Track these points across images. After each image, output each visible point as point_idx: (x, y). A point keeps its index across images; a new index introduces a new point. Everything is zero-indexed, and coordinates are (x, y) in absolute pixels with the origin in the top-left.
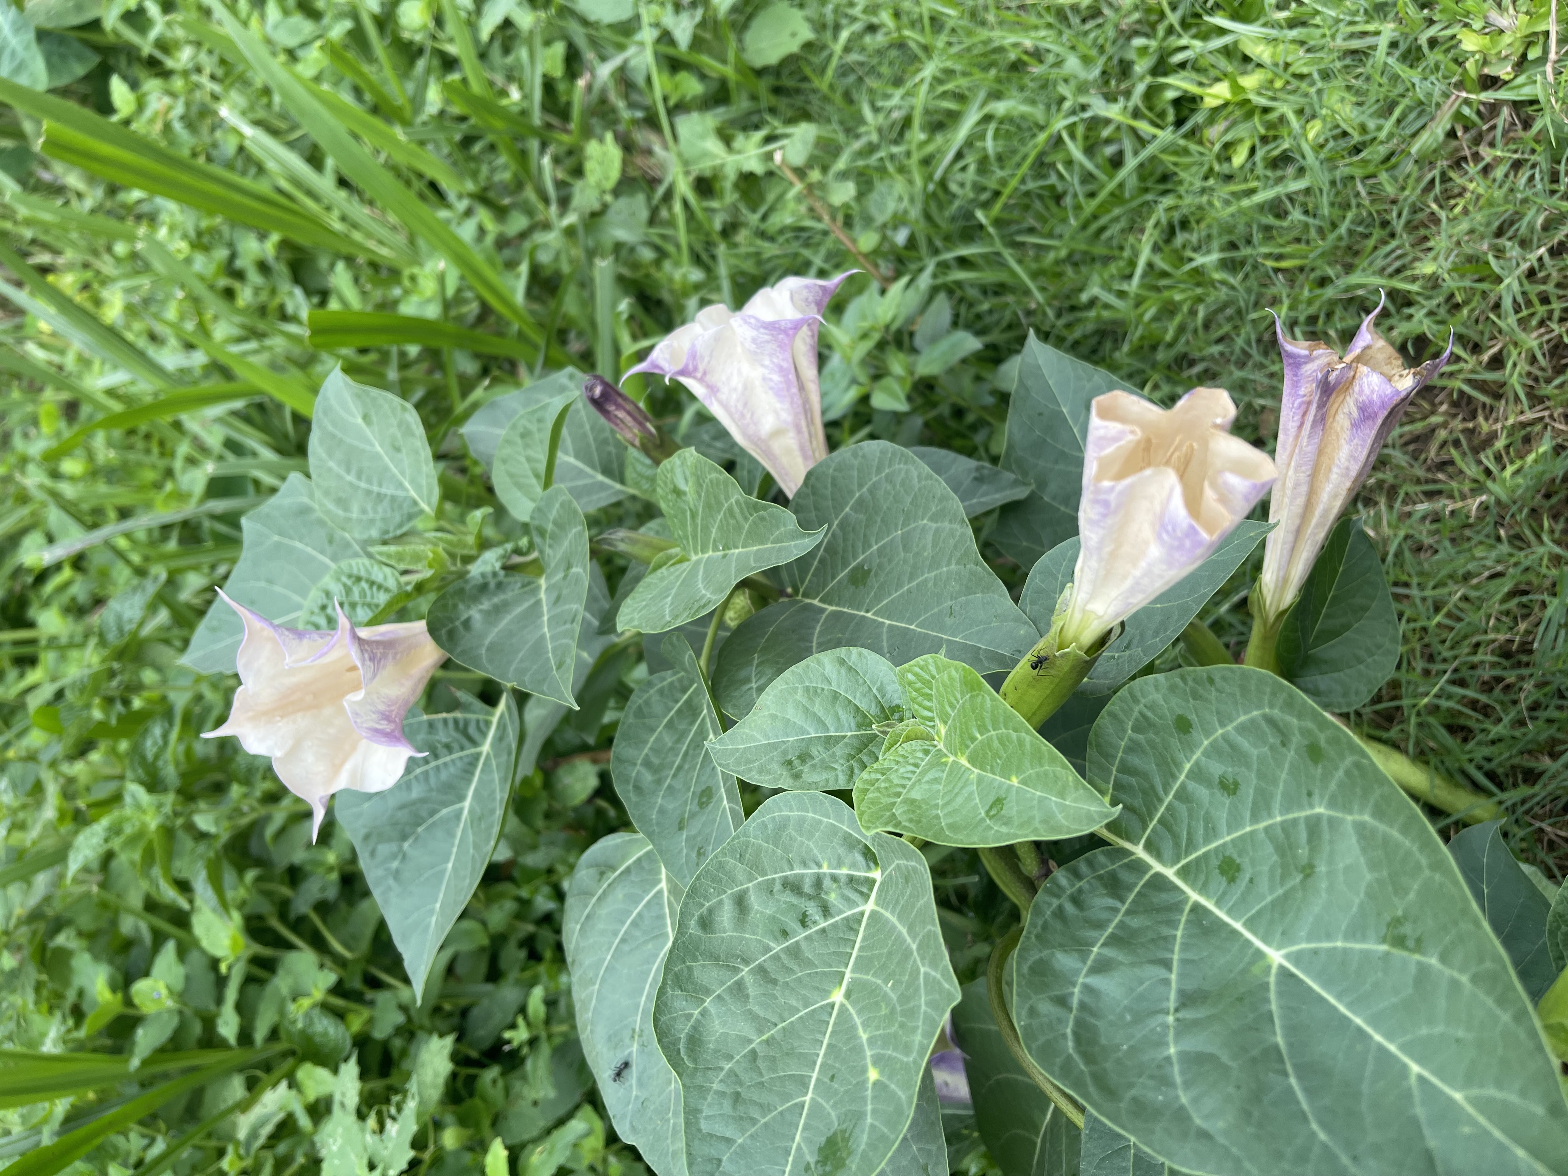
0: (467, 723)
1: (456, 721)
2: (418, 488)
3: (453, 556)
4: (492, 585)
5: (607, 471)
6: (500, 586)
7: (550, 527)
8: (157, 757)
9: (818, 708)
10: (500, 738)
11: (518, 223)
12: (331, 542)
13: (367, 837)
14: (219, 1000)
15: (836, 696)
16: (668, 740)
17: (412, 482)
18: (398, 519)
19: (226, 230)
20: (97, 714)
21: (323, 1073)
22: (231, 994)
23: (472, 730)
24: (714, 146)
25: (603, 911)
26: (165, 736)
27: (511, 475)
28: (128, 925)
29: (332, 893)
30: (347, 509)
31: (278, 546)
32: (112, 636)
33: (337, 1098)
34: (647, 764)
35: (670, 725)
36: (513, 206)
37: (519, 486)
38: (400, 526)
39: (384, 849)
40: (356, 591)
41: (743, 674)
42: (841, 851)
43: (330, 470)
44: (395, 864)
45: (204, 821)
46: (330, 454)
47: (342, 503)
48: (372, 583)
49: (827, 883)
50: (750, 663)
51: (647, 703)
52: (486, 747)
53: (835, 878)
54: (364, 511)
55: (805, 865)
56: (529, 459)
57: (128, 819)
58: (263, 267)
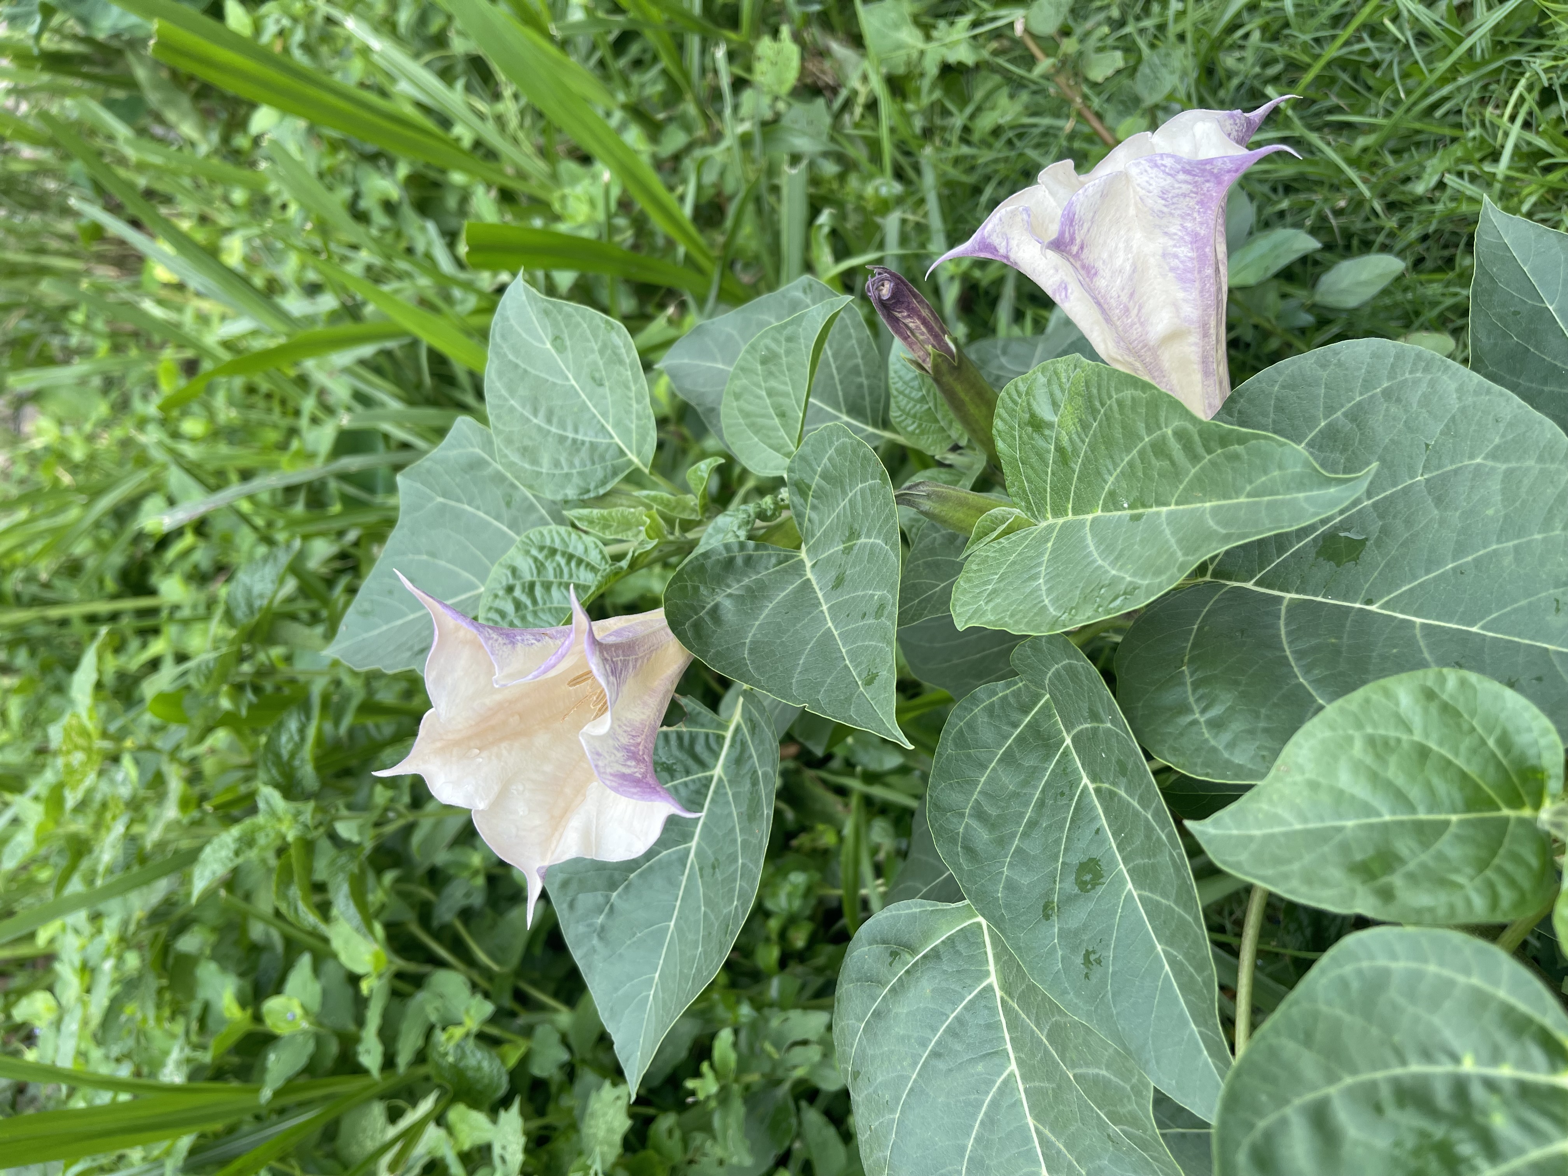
0: (693, 738)
1: (680, 736)
2: (625, 432)
3: (670, 522)
4: (739, 561)
5: (855, 410)
6: (749, 561)
7: (816, 481)
8: (293, 755)
9: (1393, 772)
10: (739, 760)
11: (675, 140)
12: (508, 504)
13: (565, 885)
14: (361, 1022)
15: (1423, 753)
16: (1009, 781)
17: (617, 424)
18: (600, 474)
19: (348, 169)
20: (225, 703)
21: (479, 1118)
22: (374, 1018)
23: (700, 748)
24: (910, 37)
25: (902, 1009)
26: (302, 731)
27: (746, 415)
28: (257, 931)
29: (478, 900)
30: (535, 461)
31: (443, 508)
32: (240, 613)
33: (497, 1151)
34: (980, 814)
35: (1008, 759)
36: (670, 119)
37: (757, 429)
38: (604, 483)
39: (586, 900)
40: (550, 566)
41: (1170, 697)
42: (1501, 1037)
43: (512, 409)
44: (600, 920)
45: (346, 829)
46: (512, 392)
47: (527, 452)
48: (570, 557)
49: (1478, 1093)
50: (1176, 680)
51: (971, 726)
52: (718, 771)
53: (1491, 1085)
54: (557, 464)
55: (1427, 1056)
56: (771, 393)
57: (261, 828)
58: (389, 207)
